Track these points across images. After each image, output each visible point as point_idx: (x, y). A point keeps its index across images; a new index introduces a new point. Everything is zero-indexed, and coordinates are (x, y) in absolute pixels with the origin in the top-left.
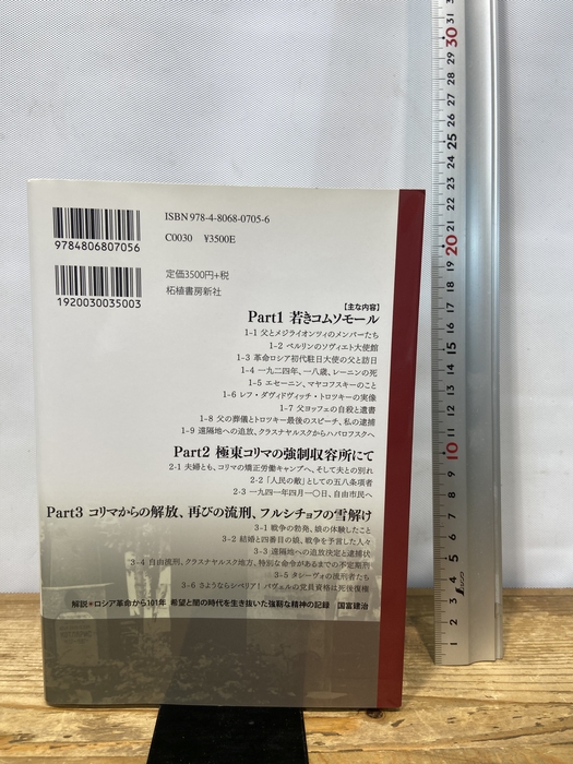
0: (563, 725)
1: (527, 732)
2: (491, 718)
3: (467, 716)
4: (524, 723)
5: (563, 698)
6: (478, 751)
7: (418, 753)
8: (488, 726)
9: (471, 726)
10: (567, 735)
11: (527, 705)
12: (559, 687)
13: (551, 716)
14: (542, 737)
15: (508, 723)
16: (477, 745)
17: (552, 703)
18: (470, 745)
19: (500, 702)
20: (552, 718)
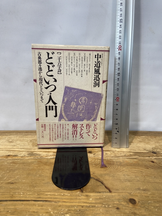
0: (131, 155)
1: (122, 156)
2: (115, 154)
3: (110, 153)
4: (122, 155)
5: (132, 151)
6: (110, 159)
7: (98, 159)
8: (114, 155)
9: (110, 155)
10: (131, 157)
11: (124, 152)
12: (132, 149)
13: (128, 154)
14: (125, 157)
15: (118, 155)
16: (110, 158)
17: (129, 152)
18: (109, 158)
19: (118, 151)
20: (129, 154)
